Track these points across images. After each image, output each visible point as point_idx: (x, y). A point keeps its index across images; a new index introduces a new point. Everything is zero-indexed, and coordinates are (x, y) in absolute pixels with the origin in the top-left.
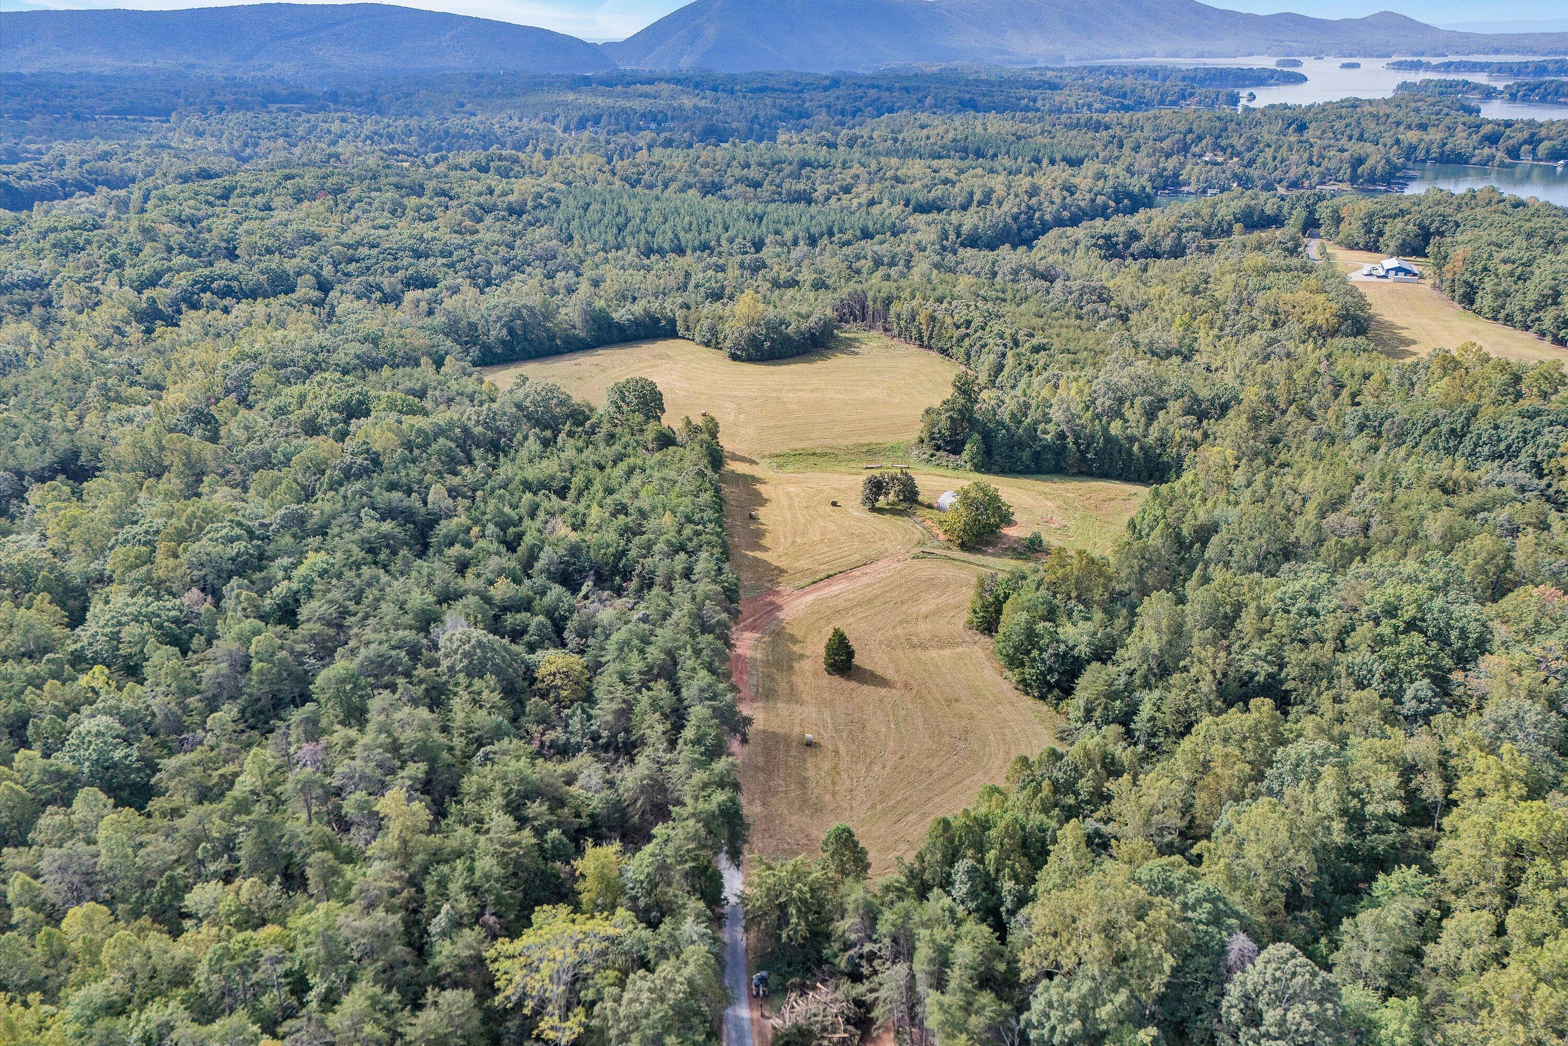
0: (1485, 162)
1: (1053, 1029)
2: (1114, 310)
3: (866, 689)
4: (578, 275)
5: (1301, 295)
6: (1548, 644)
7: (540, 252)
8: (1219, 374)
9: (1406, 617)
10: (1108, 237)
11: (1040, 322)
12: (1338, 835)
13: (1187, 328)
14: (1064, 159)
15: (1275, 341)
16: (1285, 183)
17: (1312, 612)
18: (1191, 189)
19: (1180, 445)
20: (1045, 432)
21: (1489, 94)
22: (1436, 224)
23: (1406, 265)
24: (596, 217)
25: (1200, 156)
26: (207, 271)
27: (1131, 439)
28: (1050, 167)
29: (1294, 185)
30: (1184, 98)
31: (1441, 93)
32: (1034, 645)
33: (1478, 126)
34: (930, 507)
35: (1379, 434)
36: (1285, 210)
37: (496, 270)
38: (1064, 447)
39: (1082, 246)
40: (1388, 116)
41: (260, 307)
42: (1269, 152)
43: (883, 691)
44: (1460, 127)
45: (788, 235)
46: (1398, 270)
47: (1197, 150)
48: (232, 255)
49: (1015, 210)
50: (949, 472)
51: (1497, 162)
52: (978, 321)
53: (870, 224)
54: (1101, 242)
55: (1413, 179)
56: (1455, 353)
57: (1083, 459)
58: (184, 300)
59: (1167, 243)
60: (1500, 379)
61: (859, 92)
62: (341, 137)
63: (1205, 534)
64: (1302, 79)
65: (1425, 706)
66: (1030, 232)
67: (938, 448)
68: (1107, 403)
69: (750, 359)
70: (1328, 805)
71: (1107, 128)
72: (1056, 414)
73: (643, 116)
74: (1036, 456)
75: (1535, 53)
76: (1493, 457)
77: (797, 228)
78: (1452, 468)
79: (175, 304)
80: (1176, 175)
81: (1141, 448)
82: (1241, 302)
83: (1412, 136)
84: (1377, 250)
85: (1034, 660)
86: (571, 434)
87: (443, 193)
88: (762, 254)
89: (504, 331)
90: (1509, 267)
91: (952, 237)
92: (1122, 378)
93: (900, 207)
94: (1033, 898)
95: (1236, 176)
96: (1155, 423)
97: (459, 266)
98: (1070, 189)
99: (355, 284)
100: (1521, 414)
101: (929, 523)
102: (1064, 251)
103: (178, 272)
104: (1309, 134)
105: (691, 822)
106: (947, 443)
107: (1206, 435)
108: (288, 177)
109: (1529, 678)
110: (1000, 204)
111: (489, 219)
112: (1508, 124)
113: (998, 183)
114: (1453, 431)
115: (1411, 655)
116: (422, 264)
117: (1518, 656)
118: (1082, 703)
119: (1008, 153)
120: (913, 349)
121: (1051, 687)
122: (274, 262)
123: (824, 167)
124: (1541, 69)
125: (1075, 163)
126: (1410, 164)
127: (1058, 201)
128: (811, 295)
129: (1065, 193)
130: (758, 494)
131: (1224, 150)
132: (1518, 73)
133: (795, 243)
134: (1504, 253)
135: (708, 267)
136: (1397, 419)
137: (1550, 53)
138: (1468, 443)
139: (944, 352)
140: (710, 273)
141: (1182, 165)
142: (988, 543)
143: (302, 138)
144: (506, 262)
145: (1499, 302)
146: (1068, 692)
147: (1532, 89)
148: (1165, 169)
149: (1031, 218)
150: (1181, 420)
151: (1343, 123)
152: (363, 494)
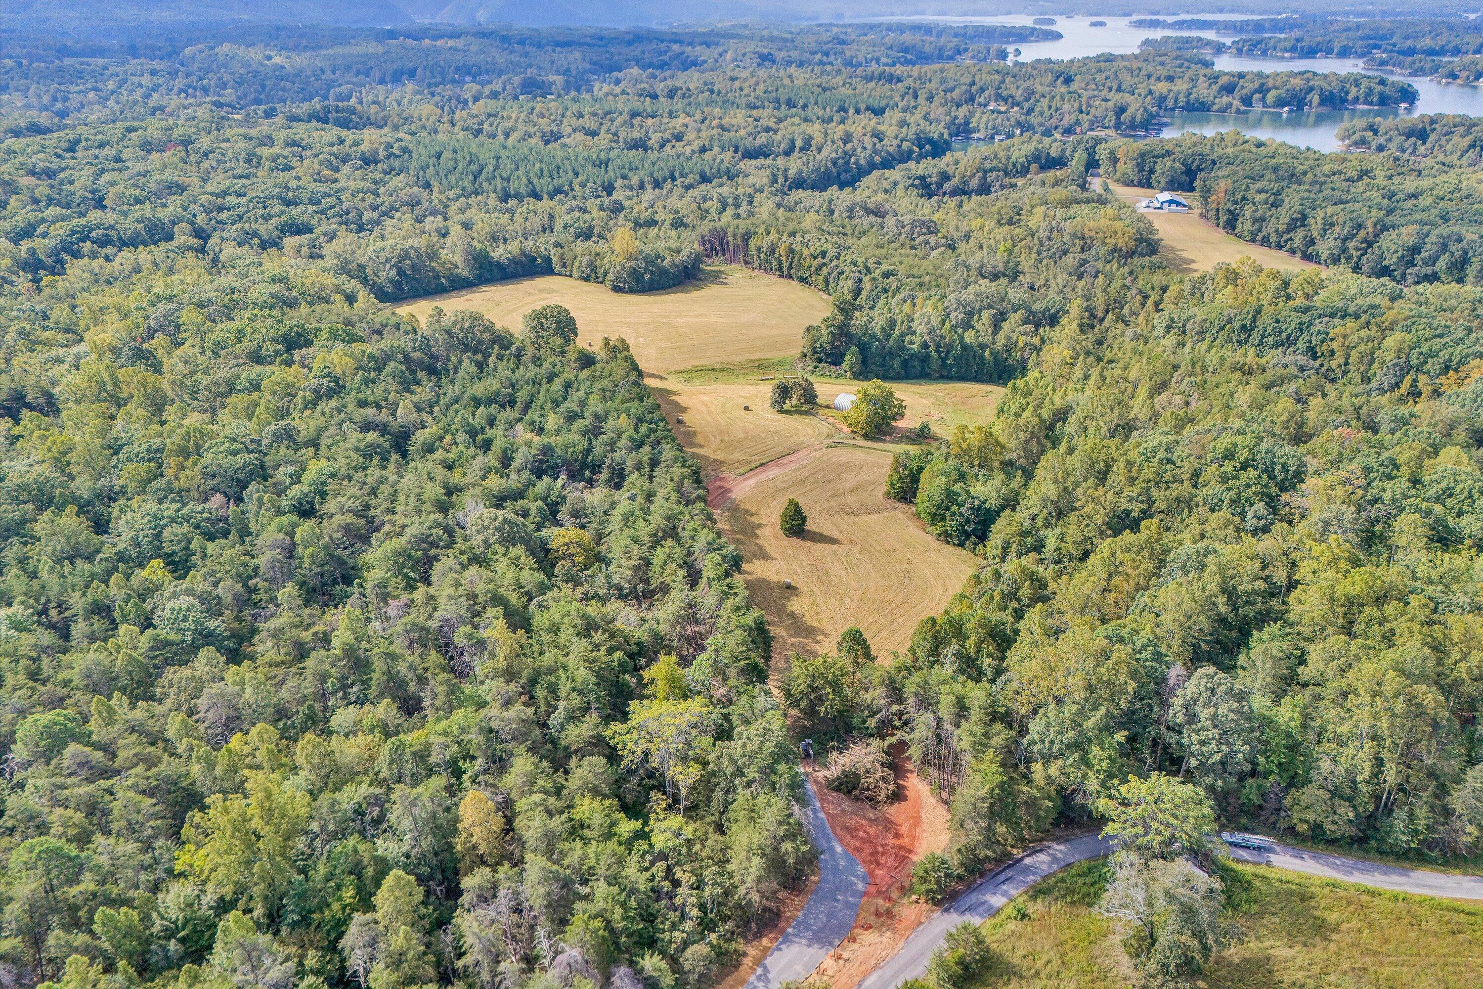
0: (1224, 110)
1: (1052, 742)
2: (943, 241)
3: (820, 546)
4: (446, 219)
5: (1103, 223)
6: (1350, 468)
7: (405, 198)
8: (1043, 290)
9: (1242, 459)
10: (922, 178)
11: (883, 252)
12: (1223, 607)
13: (1011, 252)
14: (868, 108)
15: (1085, 262)
16: (1060, 130)
17: (1169, 461)
18: (981, 135)
19: (1023, 350)
20: (912, 342)
21: (1220, 49)
22: (1197, 163)
23: (1177, 198)
24: (451, 164)
25: (985, 106)
26: (83, 221)
27: (983, 347)
28: (857, 117)
29: (1068, 131)
30: (959, 53)
31: (1179, 49)
32: (954, 502)
33: (1217, 78)
34: (828, 407)
35: (1184, 332)
36: (1068, 153)
37: (367, 215)
38: (928, 355)
39: (900, 186)
40: (1140, 69)
41: (143, 255)
42: (1045, 102)
43: (835, 547)
44: (1202, 79)
45: (635, 180)
46: (1171, 202)
47: (982, 100)
48: (100, 204)
49: (834, 155)
50: (833, 380)
51: (1234, 109)
52: (831, 252)
53: (707, 169)
54: (917, 182)
55: (1165, 125)
56: (1234, 266)
57: (944, 364)
58: (63, 249)
59: (975, 183)
60: (1273, 285)
61: (663, 46)
62: (153, 90)
63: (1062, 415)
64: (1059, 36)
65: (1262, 522)
66: (848, 176)
67: (820, 361)
68: (961, 316)
69: (631, 291)
70: (1213, 587)
71: (899, 80)
72: (920, 327)
73: (457, 69)
74: (905, 363)
75: (1253, 12)
76: (1276, 345)
77: (642, 173)
78: (1245, 355)
79: (56, 253)
80: (967, 123)
81: (991, 354)
82: (1051, 231)
83: (1162, 87)
84: (1150, 186)
85: (954, 514)
86: (500, 358)
87: (294, 144)
88: (615, 196)
89: (393, 272)
90: (1263, 196)
91: (781, 180)
92: (969, 295)
93: (730, 154)
94: (1006, 670)
95: (1019, 124)
96: (1002, 332)
97: (330, 213)
98: (879, 136)
99: (233, 231)
100: (1295, 310)
101: (831, 420)
102: (886, 191)
103: (53, 222)
104: (1074, 86)
105: (739, 632)
106: (827, 355)
107: (1043, 341)
108: (130, 130)
109: (1340, 491)
110: (820, 150)
111: (346, 169)
112: (1241, 76)
113: (815, 130)
114: (1244, 327)
115: (1248, 486)
116: (295, 211)
117: (1330, 478)
118: (999, 542)
119: (816, 103)
120: (774, 278)
121: (968, 535)
122: (147, 210)
123: (653, 117)
124: (1259, 27)
125: (878, 112)
126: (1162, 113)
127: (869, 146)
128: (673, 233)
129: (876, 140)
130: (677, 404)
131: (1005, 100)
132: (1241, 31)
133: (642, 186)
134: (1259, 185)
135: (571, 210)
136: (1198, 319)
137: (1264, 12)
138: (1255, 337)
139: (803, 280)
140: (577, 214)
141: (972, 114)
142: (885, 434)
143: (113, 92)
144: (375, 208)
145: (1256, 227)
146: (983, 537)
147: (1255, 44)
148: (956, 118)
149: (847, 163)
150: (1022, 329)
151: (1104, 75)
152: (339, 411)
